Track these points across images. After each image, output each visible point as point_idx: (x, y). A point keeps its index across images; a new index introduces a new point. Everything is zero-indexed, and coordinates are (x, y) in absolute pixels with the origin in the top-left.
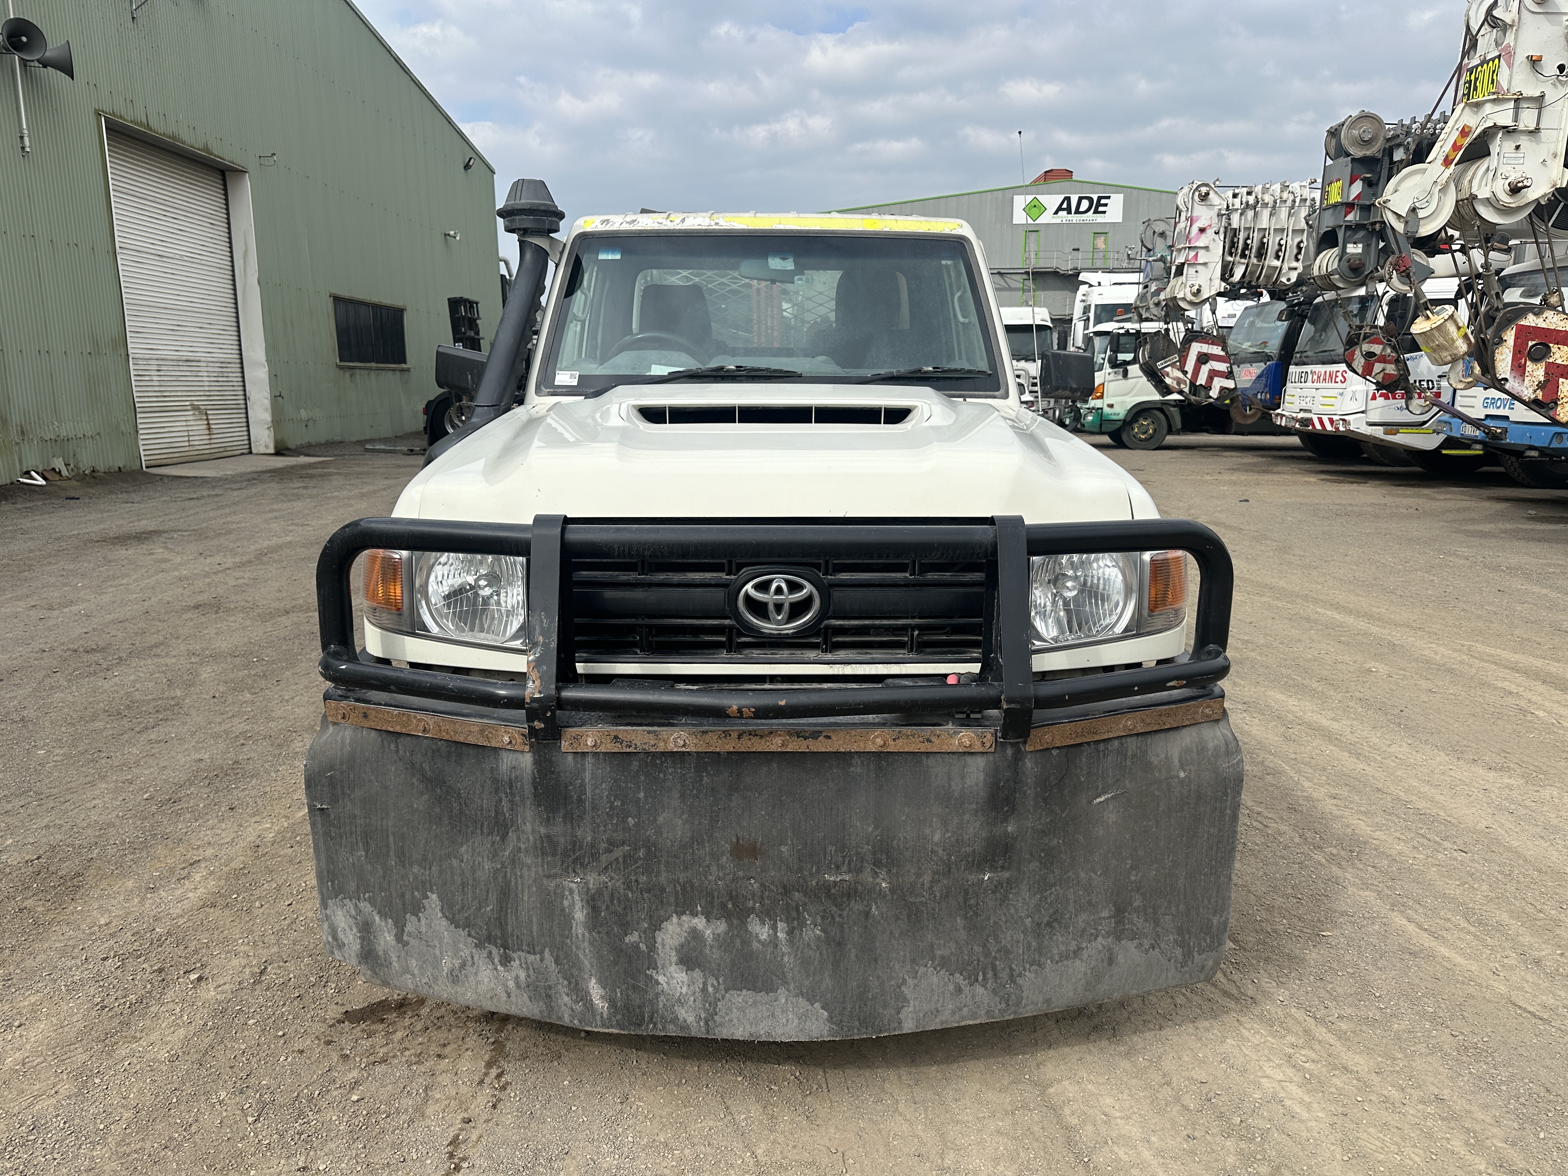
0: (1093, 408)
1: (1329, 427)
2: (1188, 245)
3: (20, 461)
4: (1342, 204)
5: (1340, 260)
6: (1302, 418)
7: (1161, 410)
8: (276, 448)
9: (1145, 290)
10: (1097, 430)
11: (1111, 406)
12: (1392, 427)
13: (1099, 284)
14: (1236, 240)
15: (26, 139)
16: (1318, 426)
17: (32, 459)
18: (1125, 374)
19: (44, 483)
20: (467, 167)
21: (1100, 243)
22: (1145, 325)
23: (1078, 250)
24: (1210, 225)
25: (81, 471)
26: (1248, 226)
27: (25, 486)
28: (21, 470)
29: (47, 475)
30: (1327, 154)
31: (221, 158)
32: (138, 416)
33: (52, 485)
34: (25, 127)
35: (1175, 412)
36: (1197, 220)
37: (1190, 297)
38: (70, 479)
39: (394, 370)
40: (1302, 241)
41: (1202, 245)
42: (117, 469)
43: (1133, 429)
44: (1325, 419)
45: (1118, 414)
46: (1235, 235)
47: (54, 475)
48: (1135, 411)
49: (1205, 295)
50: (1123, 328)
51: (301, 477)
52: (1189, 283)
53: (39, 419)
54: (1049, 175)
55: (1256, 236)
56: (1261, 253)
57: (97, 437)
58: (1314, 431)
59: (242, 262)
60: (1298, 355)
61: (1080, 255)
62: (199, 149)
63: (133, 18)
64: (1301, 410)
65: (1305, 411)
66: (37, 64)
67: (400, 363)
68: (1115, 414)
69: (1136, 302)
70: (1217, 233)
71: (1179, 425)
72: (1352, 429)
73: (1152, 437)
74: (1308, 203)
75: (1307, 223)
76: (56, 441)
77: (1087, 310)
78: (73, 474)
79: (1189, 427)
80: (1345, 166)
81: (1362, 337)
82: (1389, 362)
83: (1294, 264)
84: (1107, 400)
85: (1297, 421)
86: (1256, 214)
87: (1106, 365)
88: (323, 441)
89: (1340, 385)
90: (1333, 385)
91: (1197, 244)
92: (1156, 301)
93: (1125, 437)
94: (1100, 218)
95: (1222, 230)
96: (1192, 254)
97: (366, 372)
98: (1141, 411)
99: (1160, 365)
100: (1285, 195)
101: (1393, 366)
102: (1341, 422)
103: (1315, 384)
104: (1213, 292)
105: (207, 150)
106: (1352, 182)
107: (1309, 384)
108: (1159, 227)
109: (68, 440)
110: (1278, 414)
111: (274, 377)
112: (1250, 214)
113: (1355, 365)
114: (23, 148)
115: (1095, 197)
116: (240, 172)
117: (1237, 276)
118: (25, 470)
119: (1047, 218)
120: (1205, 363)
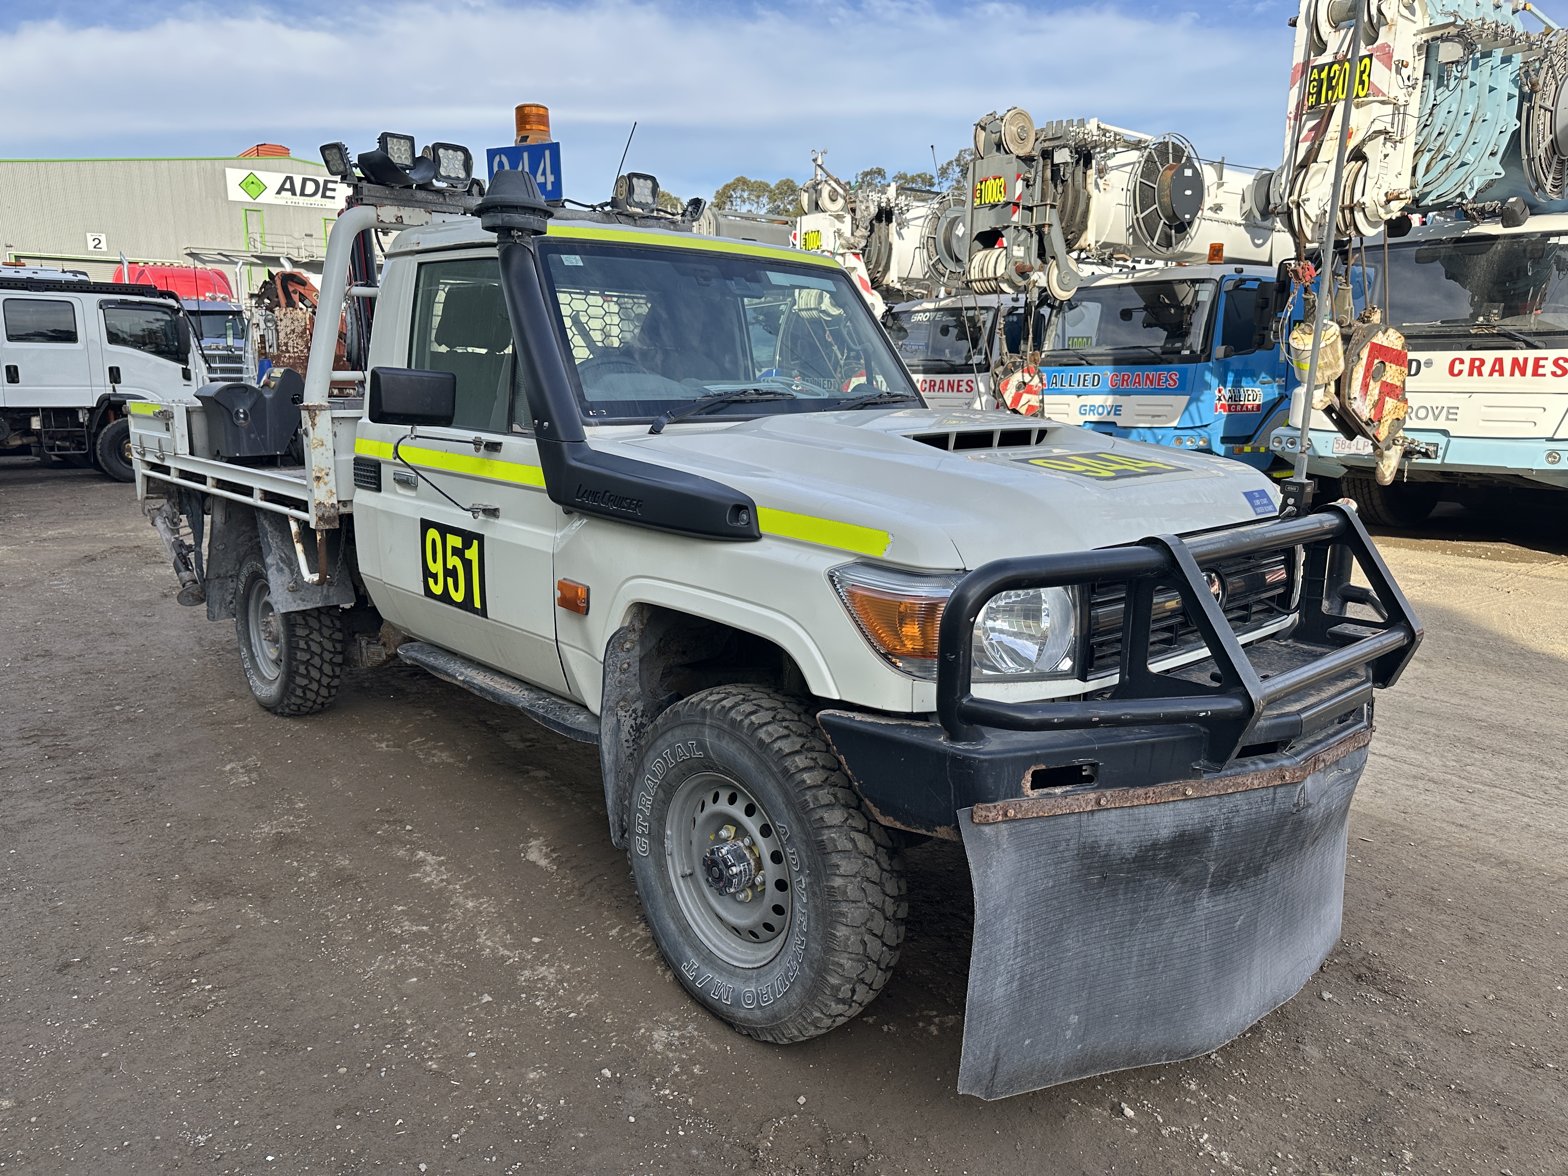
5: (1009, 263)
23: (311, 236)
54: (262, 149)
61: (314, 242)
80: (1006, 163)
94: (329, 204)
115: (321, 180)
119: (269, 197)
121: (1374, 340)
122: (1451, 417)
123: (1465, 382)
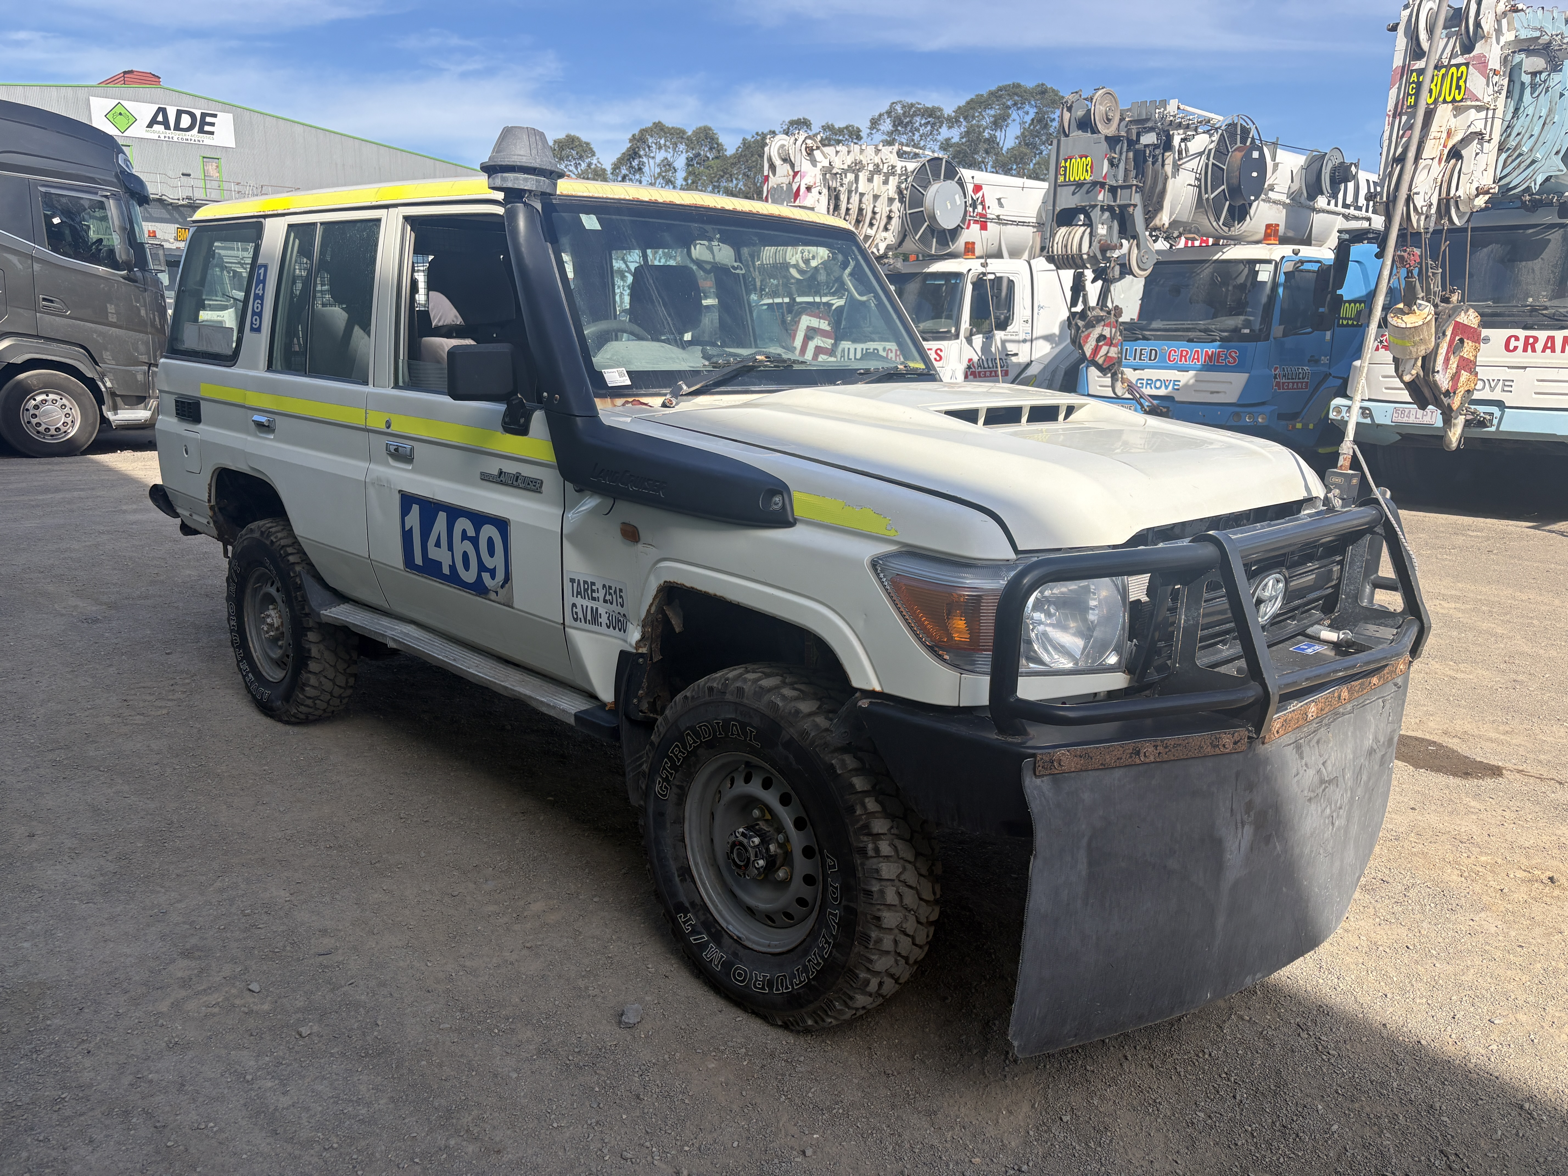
4: (1093, 182)
5: (1093, 241)
21: (212, 169)
23: (189, 175)
24: (815, 184)
36: (804, 177)
46: (837, 197)
54: (130, 77)
55: (857, 201)
61: (192, 182)
70: (820, 193)
80: (1094, 142)
82: (1114, 346)
94: (207, 140)
95: (826, 192)
106: (1104, 160)
115: (198, 113)
119: (138, 131)
121: (1458, 320)
122: (1506, 389)
123: (1519, 358)
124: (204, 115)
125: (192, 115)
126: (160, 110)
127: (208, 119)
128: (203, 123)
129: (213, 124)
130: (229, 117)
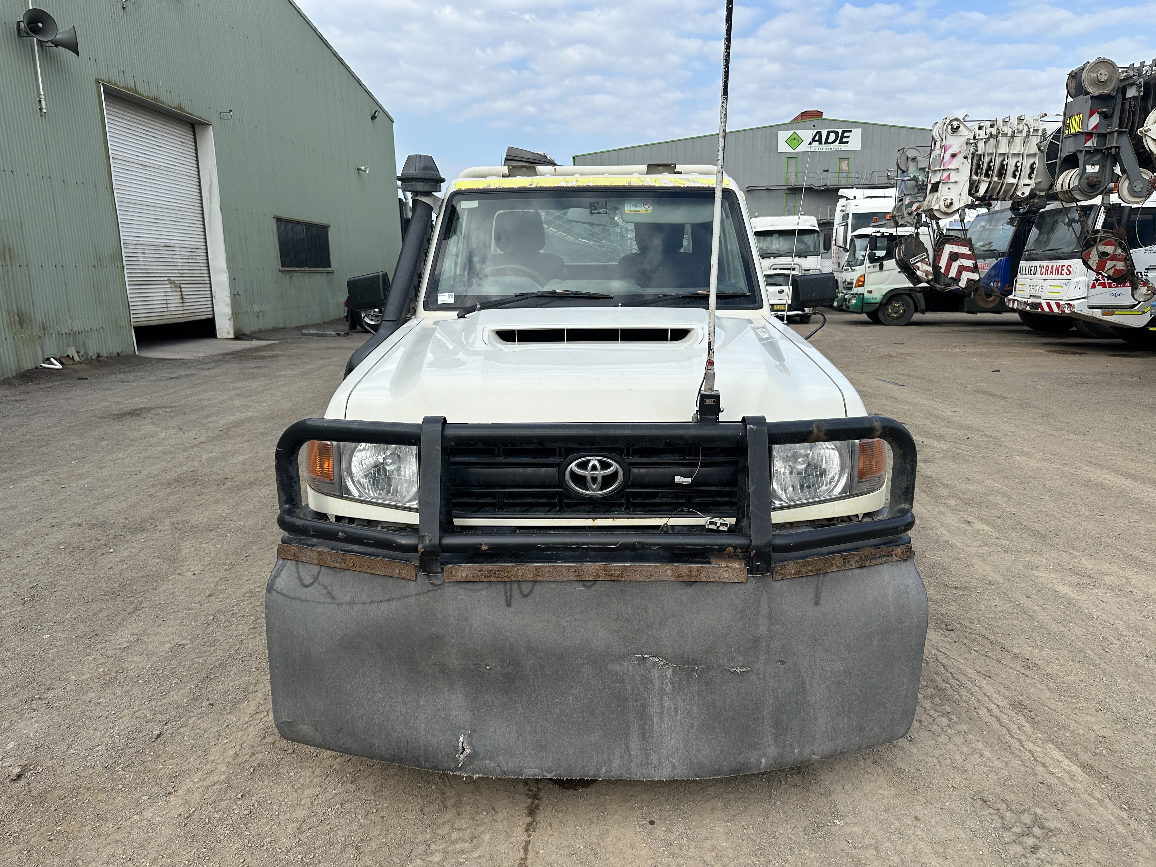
0: (856, 294)
1: (1056, 310)
2: (942, 168)
3: (42, 350)
4: (1082, 133)
5: (1080, 179)
6: (1032, 303)
7: (909, 295)
8: (235, 334)
9: (901, 203)
10: (860, 311)
11: (870, 292)
12: (1109, 309)
13: (855, 198)
14: (981, 163)
15: (43, 102)
16: (1046, 309)
17: (51, 349)
18: (881, 268)
19: (61, 367)
20: (373, 118)
21: (844, 165)
22: (899, 229)
23: (828, 171)
24: (960, 152)
25: (89, 357)
26: (991, 152)
27: (47, 370)
28: (43, 358)
29: (63, 360)
30: (1068, 93)
31: (191, 115)
32: (132, 312)
33: (67, 368)
34: (42, 93)
35: (920, 296)
36: (949, 148)
37: (943, 209)
38: (81, 363)
39: (322, 272)
40: (1034, 163)
41: (953, 167)
42: (116, 354)
43: (887, 310)
44: (1053, 304)
45: (876, 298)
46: (980, 159)
47: (69, 360)
48: (889, 296)
49: (955, 207)
50: (879, 232)
51: (255, 358)
52: (943, 198)
53: (56, 318)
54: (806, 116)
55: (998, 160)
56: (1002, 172)
57: (101, 330)
58: (1043, 313)
59: (208, 193)
60: (1027, 253)
61: (829, 175)
62: (174, 108)
63: (124, 8)
64: (1031, 296)
65: (1035, 297)
66: (50, 44)
67: (326, 267)
68: (873, 298)
69: (893, 211)
70: (965, 158)
71: (923, 306)
72: (1076, 311)
73: (902, 316)
74: (1040, 133)
75: (1039, 149)
76: (69, 334)
77: (846, 217)
78: (83, 359)
79: (931, 307)
80: (1085, 102)
81: (1098, 240)
82: (1119, 260)
83: (1028, 181)
84: (867, 288)
85: (1028, 305)
86: (997, 143)
87: (867, 260)
88: (270, 328)
89: (1065, 276)
90: (1060, 276)
91: (950, 167)
92: (910, 211)
93: (881, 316)
94: (844, 147)
95: (970, 156)
96: (946, 174)
97: (301, 274)
98: (893, 295)
99: (912, 261)
100: (1021, 127)
101: (1122, 263)
102: (1067, 306)
103: (1043, 275)
104: (962, 205)
105: (180, 108)
106: (1091, 115)
107: (1038, 275)
108: (911, 153)
109: (79, 333)
110: (1009, 300)
111: (233, 280)
112: (992, 141)
113: (1090, 263)
114: (41, 109)
115: (840, 131)
116: (205, 125)
117: (981, 192)
118: (46, 357)
119: (803, 147)
120: (955, 260)
124: (843, 132)
125: (837, 133)
126: (817, 132)
127: (846, 134)
128: (843, 136)
129: (848, 137)
130: (860, 130)
